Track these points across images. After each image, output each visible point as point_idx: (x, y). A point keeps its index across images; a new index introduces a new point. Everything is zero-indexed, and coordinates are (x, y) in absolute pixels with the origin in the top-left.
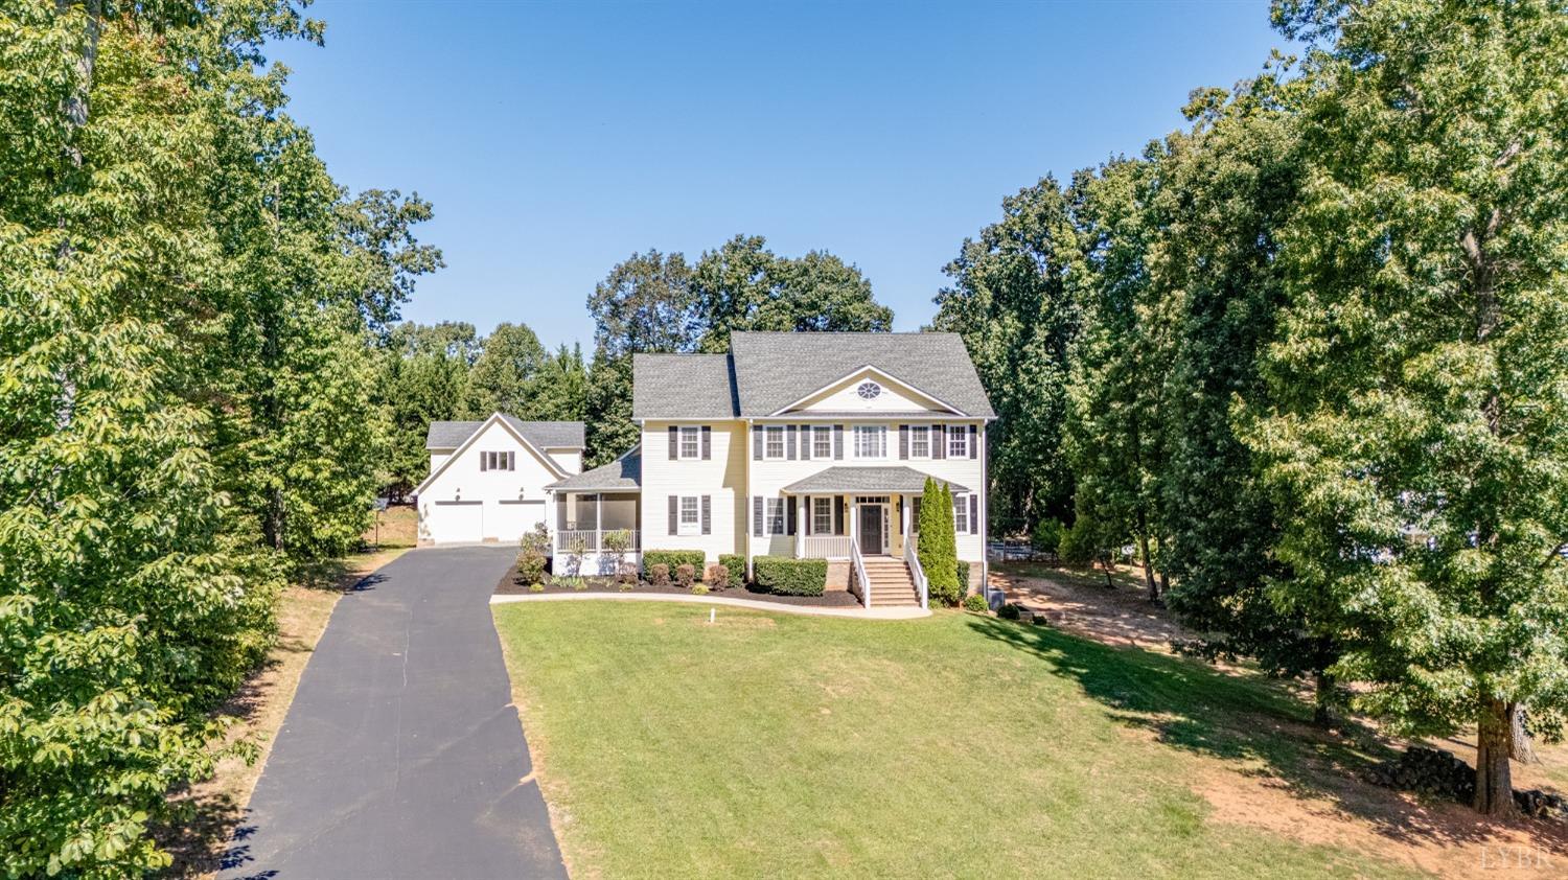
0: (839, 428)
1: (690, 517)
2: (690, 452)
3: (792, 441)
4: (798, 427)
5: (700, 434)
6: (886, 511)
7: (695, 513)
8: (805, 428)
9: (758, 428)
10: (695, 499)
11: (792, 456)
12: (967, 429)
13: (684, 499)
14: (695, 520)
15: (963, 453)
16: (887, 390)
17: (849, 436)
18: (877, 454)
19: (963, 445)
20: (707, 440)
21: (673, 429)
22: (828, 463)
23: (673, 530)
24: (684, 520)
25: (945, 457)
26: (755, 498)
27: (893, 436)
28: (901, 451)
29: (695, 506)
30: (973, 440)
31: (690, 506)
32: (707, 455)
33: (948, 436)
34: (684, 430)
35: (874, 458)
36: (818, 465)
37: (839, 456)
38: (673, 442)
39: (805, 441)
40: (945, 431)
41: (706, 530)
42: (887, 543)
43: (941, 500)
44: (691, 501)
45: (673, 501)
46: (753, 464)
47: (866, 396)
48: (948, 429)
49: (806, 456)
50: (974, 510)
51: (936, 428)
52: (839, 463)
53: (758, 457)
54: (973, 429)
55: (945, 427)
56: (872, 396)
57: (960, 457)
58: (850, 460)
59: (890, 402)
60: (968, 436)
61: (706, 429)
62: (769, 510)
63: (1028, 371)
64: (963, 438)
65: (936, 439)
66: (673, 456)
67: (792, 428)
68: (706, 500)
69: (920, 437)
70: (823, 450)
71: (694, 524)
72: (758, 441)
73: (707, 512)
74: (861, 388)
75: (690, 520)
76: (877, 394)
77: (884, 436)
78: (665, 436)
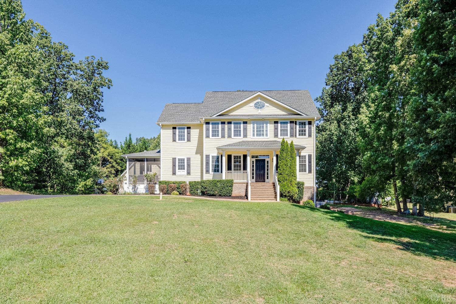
0: (245, 123)
1: (181, 167)
2: (181, 138)
3: (223, 129)
4: (226, 123)
5: (186, 130)
6: (268, 162)
7: (184, 166)
8: (230, 123)
9: (207, 123)
10: (184, 160)
11: (223, 136)
12: (307, 123)
13: (179, 160)
14: (184, 169)
15: (305, 135)
16: (268, 105)
17: (250, 127)
18: (263, 135)
19: (305, 131)
20: (189, 133)
21: (174, 128)
22: (241, 139)
23: (174, 173)
24: (179, 169)
25: (296, 136)
26: (206, 156)
27: (271, 127)
28: (275, 133)
29: (184, 163)
30: (310, 128)
31: (181, 163)
32: (189, 140)
33: (298, 126)
34: (179, 128)
35: (261, 137)
36: (236, 140)
37: (245, 136)
38: (174, 134)
39: (230, 129)
40: (296, 124)
41: (189, 173)
42: (268, 177)
43: (289, 150)
44: (182, 161)
45: (174, 160)
46: (205, 140)
47: (258, 108)
48: (298, 123)
49: (229, 136)
50: (310, 162)
51: (291, 122)
52: (245, 139)
53: (208, 136)
54: (310, 123)
55: (296, 122)
56: (261, 108)
57: (304, 137)
58: (251, 137)
59: (269, 110)
60: (307, 126)
61: (189, 128)
62: (213, 161)
63: (345, 124)
64: (305, 128)
65: (292, 128)
66: (174, 140)
67: (223, 123)
68: (189, 159)
69: (284, 127)
70: (237, 133)
71: (183, 171)
72: (208, 130)
73: (189, 166)
74: (255, 104)
75: (182, 169)
76: (263, 106)
77: (267, 127)
78: (171, 131)
